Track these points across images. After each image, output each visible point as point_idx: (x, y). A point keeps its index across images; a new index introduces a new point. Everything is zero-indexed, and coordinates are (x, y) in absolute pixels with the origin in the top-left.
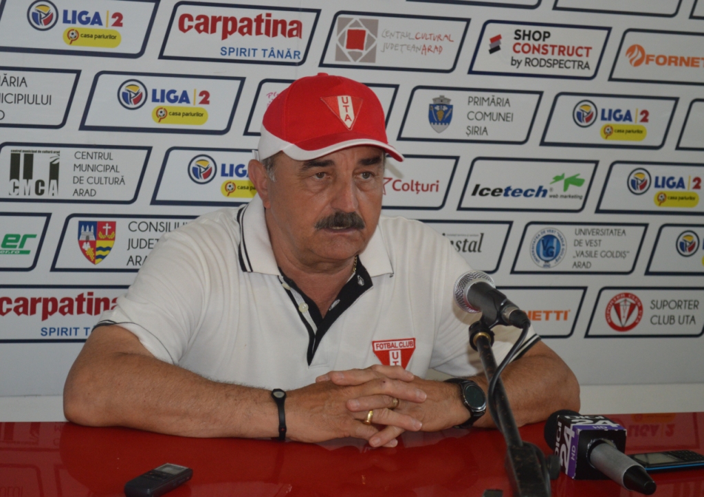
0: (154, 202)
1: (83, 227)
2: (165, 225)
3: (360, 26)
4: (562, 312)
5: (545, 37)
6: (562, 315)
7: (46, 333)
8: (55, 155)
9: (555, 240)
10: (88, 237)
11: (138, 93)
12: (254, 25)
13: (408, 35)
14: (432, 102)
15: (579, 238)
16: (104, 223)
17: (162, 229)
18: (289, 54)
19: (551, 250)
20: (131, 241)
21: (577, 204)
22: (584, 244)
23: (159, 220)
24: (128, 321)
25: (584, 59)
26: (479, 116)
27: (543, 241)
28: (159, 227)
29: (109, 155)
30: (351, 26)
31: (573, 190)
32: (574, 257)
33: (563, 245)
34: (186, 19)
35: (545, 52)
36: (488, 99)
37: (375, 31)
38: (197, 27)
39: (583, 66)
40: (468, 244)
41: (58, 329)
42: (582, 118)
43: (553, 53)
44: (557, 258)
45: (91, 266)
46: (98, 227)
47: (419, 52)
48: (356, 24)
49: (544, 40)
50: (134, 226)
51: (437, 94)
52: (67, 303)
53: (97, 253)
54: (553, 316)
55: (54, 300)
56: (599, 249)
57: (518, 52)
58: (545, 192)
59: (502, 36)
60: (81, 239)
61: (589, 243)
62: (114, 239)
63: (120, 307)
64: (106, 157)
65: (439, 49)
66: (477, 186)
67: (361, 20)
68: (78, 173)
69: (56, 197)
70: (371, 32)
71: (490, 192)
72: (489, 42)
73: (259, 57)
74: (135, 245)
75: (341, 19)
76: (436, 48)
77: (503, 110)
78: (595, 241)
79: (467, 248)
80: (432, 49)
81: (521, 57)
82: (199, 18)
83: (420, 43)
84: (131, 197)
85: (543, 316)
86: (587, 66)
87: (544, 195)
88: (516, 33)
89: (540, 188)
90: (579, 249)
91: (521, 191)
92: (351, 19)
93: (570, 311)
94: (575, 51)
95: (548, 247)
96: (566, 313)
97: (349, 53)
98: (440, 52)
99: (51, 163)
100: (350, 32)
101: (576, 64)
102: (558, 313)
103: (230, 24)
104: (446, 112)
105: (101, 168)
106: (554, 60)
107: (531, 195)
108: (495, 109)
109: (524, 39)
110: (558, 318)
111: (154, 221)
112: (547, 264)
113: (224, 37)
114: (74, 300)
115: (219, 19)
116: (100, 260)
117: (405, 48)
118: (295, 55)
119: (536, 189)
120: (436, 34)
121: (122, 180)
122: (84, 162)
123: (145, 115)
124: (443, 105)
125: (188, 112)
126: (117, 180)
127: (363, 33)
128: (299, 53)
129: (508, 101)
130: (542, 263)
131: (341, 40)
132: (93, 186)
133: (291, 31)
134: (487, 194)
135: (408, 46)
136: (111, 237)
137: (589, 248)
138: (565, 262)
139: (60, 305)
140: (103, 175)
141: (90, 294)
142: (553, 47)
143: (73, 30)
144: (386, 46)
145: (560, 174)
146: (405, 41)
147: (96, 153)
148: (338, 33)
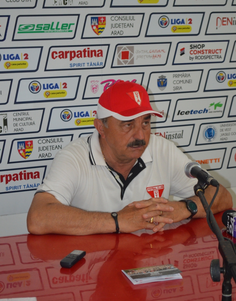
0: (48, 131)
1: (19, 144)
2: (53, 140)
3: (126, 49)
4: (217, 159)
5: (203, 47)
6: (217, 160)
7: (8, 189)
8: (5, 115)
9: (212, 130)
10: (22, 148)
11: (37, 86)
12: (83, 53)
13: (146, 51)
14: (158, 78)
15: (222, 128)
16: (28, 142)
17: (52, 142)
18: (98, 64)
19: (211, 134)
20: (39, 148)
21: (220, 114)
22: (224, 130)
23: (50, 138)
24: (50, 190)
25: (219, 54)
26: (178, 82)
27: (208, 131)
28: (51, 141)
29: (28, 113)
30: (123, 50)
31: (218, 109)
32: (221, 136)
33: (216, 132)
34: (55, 54)
35: (203, 53)
36: (181, 75)
37: (133, 51)
38: (59, 56)
39: (219, 57)
40: (177, 135)
41: (13, 187)
42: (220, 79)
43: (206, 53)
44: (214, 137)
45: (24, 160)
46: (25, 144)
47: (152, 58)
48: (125, 49)
49: (202, 48)
50: (40, 142)
51: (160, 74)
52: (15, 176)
53: (26, 154)
54: (213, 161)
55: (10, 175)
56: (230, 132)
57: (192, 54)
58: (207, 111)
59: (185, 48)
60: (19, 149)
61: (226, 130)
62: (32, 148)
63: (45, 184)
64: (26, 114)
65: (160, 56)
66: (179, 111)
67: (127, 47)
68: (15, 122)
69: (7, 133)
70: (132, 51)
71: (185, 113)
72: (180, 51)
73: (86, 66)
74: (41, 149)
75: (118, 47)
76: (158, 55)
77: (187, 79)
78: (229, 129)
79: (177, 137)
80: (157, 56)
81: (193, 56)
82: (60, 52)
83: (152, 54)
84: (38, 130)
85: (210, 161)
86: (221, 57)
87: (207, 112)
88: (191, 46)
89: (205, 109)
90: (222, 133)
91: (197, 111)
92: (122, 47)
93: (220, 158)
94: (215, 51)
95: (210, 133)
96: (219, 159)
97: (123, 61)
98: (160, 57)
99: (4, 119)
100: (122, 52)
101: (216, 56)
102: (216, 160)
103: (73, 54)
104: (164, 82)
105: (24, 119)
106: (207, 56)
107: (201, 113)
108: (184, 79)
109: (194, 48)
110: (216, 162)
111: (48, 139)
112: (210, 140)
113: (71, 59)
114: (18, 174)
115: (68, 52)
116: (27, 157)
117: (145, 57)
118: (101, 64)
119: (203, 110)
120: (158, 50)
121: (34, 123)
122: (17, 117)
123: (41, 95)
124: (163, 79)
125: (59, 92)
126: (32, 123)
127: (128, 52)
128: (102, 63)
129: (189, 75)
130: (208, 140)
131: (119, 56)
132: (22, 127)
133: (98, 54)
134: (183, 114)
135: (147, 56)
136: (31, 147)
137: (226, 132)
138: (217, 139)
139: (13, 177)
140: (26, 122)
141: (25, 171)
142: (206, 50)
143: (8, 62)
144: (138, 57)
145: (212, 103)
146: (146, 54)
147: (22, 113)
148: (118, 53)
